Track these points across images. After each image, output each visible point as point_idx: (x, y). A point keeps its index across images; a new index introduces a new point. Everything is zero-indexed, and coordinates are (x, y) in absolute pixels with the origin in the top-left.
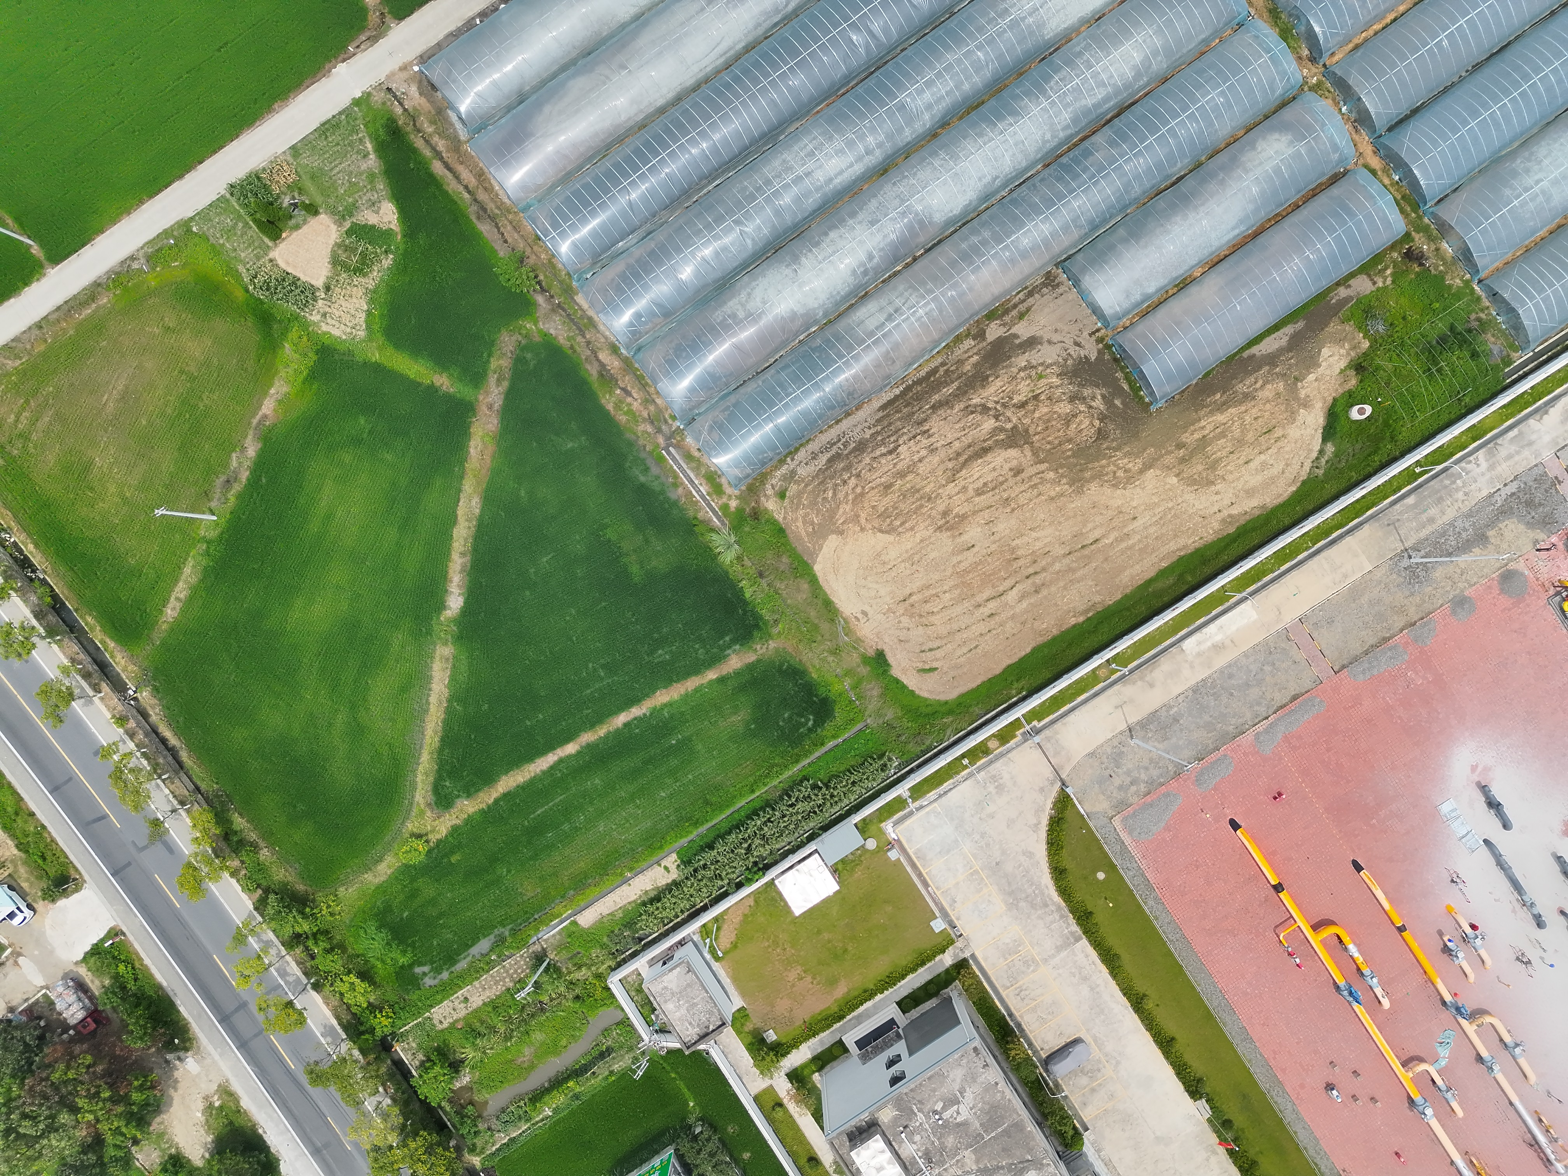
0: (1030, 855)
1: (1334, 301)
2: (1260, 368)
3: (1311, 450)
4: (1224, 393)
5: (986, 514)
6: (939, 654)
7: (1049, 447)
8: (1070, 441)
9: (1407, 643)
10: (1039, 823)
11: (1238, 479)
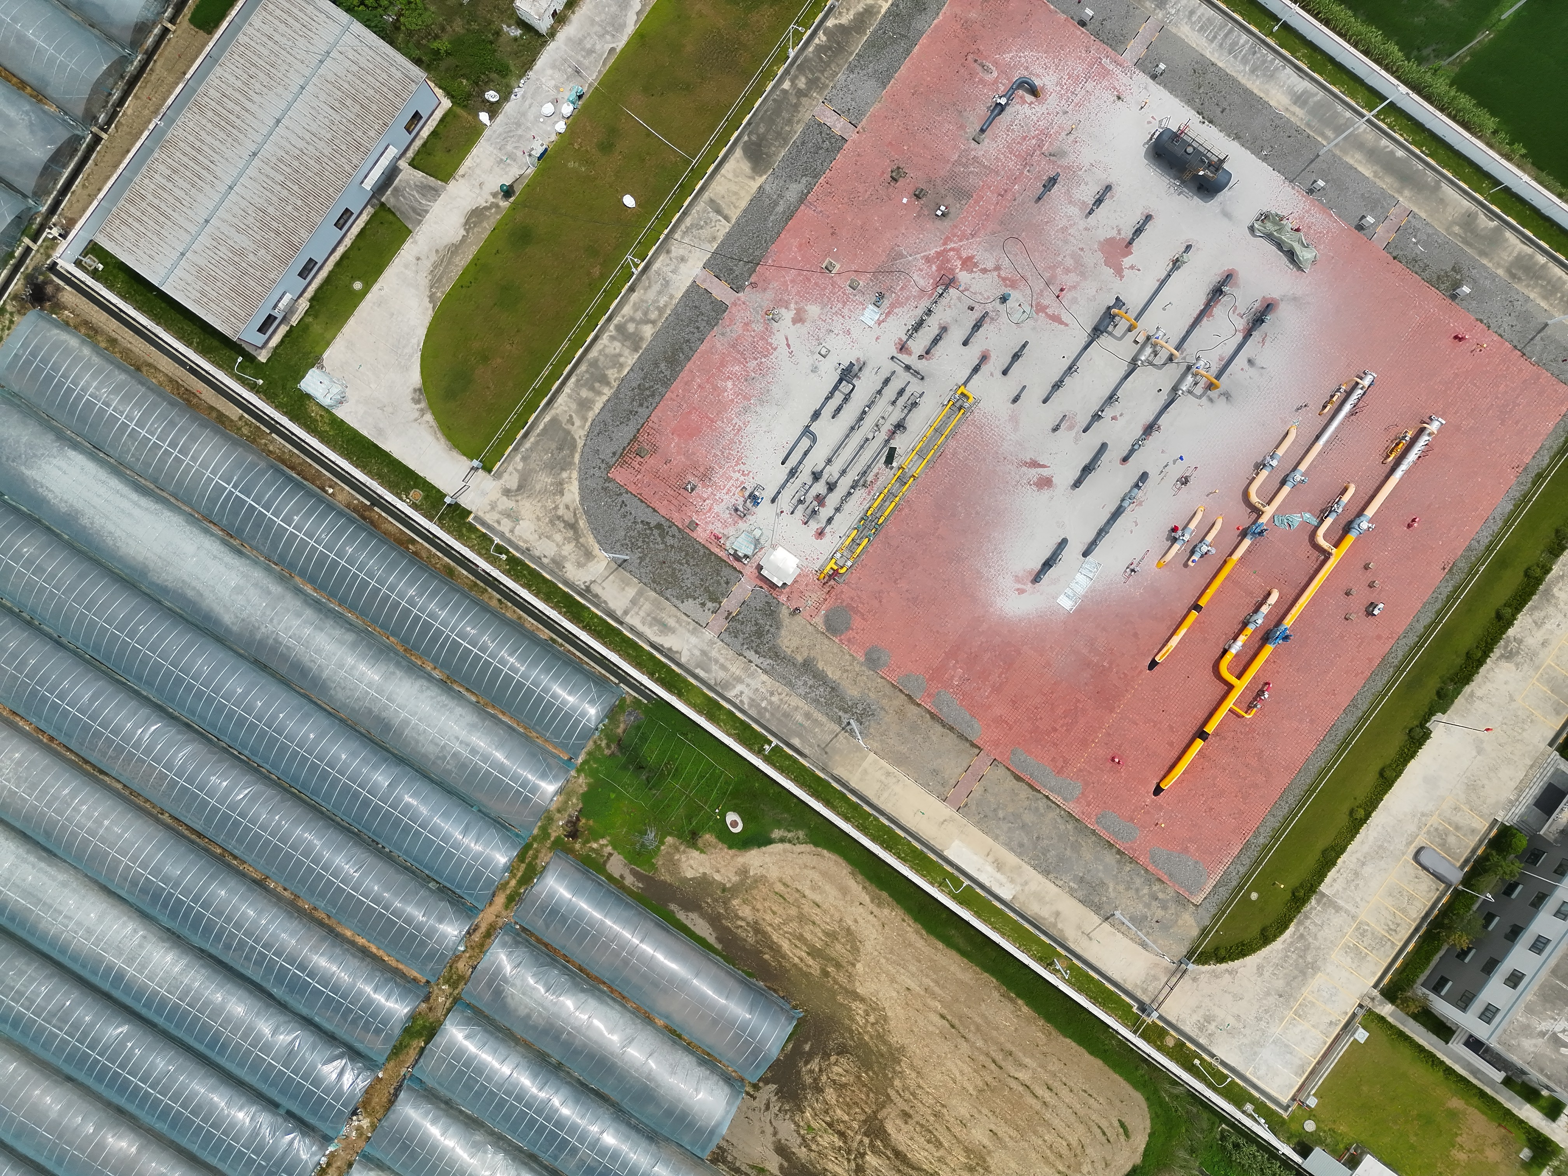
0: (1260, 968)
1: (640, 885)
2: (727, 928)
3: (785, 851)
4: (761, 952)
5: (957, 1130)
6: (1104, 1124)
7: (871, 1095)
8: (859, 1077)
9: (929, 695)
10: (1227, 970)
11: (836, 907)
